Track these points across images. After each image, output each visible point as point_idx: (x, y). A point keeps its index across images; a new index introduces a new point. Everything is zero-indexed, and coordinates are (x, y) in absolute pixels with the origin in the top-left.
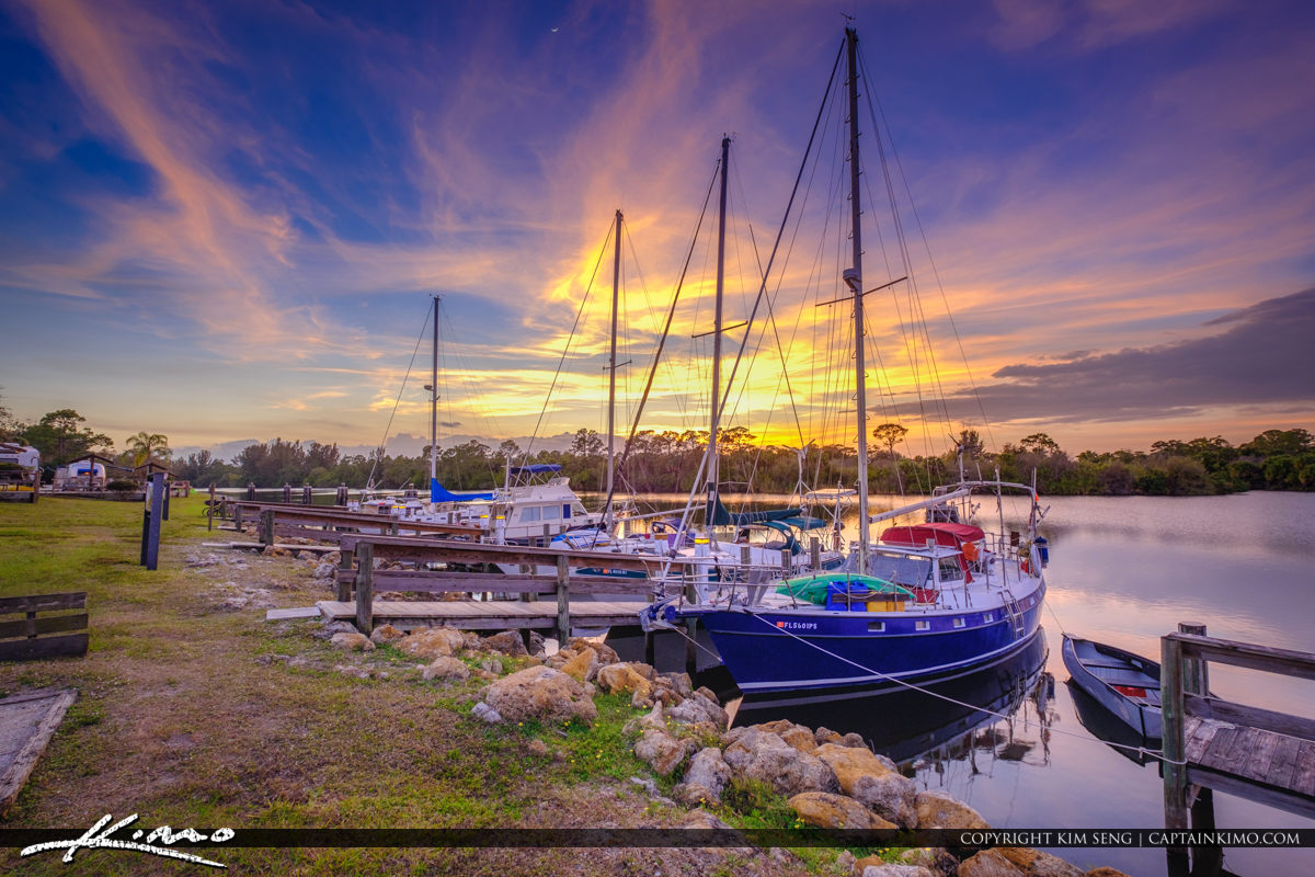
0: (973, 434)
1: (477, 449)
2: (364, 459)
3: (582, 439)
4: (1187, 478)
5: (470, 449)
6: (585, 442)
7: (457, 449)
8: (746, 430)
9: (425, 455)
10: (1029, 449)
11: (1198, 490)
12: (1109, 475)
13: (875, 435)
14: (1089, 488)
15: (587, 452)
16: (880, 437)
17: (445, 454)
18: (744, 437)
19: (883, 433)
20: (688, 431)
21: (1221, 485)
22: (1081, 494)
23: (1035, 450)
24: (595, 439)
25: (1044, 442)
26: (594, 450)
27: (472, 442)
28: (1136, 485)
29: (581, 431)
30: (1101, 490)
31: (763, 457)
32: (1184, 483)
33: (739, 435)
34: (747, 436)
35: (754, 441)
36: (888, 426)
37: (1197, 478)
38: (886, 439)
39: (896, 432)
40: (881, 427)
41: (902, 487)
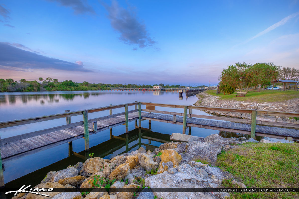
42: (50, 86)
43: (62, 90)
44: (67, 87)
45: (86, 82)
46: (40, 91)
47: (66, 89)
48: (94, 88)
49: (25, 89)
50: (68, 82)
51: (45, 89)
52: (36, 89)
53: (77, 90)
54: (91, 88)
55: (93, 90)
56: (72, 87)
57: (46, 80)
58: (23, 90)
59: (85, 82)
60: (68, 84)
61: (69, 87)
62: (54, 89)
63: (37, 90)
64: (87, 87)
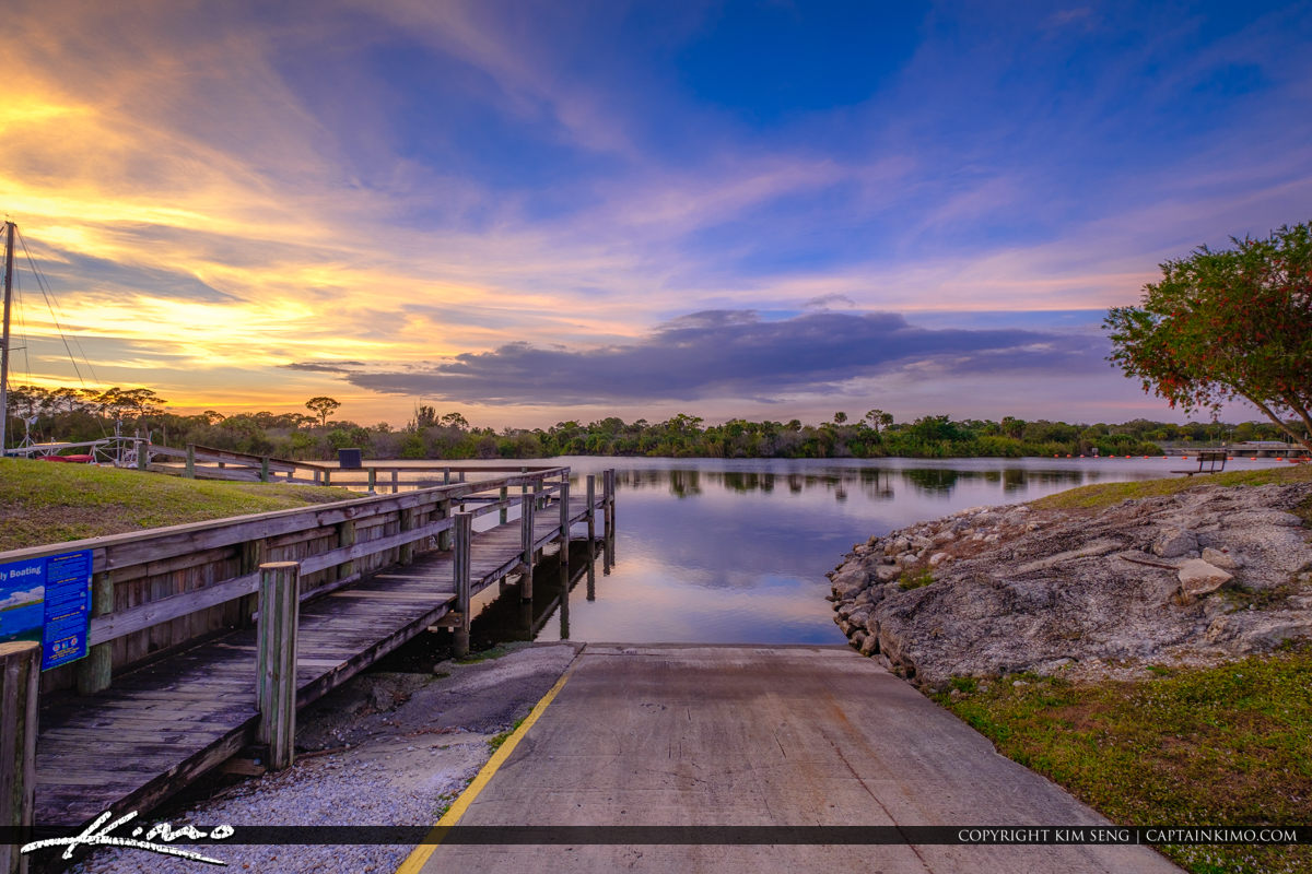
0: (431, 410)
8: (153, 393)
10: (448, 424)
12: (482, 445)
13: (309, 407)
16: (315, 409)
19: (315, 405)
20: (63, 389)
22: (465, 458)
23: (451, 425)
25: (458, 420)
30: (477, 456)
31: (174, 424)
32: (523, 450)
33: (141, 398)
34: (153, 400)
35: (165, 405)
36: (321, 399)
37: (532, 447)
38: (319, 411)
39: (329, 405)
40: (314, 400)
41: (329, 454)
42: (866, 440)
43: (903, 454)
44: (925, 444)
45: (1016, 419)
46: (832, 457)
47: (921, 449)
48: (1053, 445)
49: (795, 450)
50: (933, 422)
51: (848, 450)
52: (822, 449)
53: (967, 454)
54: (1036, 447)
55: (1044, 456)
56: (945, 444)
57: (866, 419)
58: (792, 453)
59: (1010, 418)
60: (930, 429)
61: (932, 441)
62: (876, 449)
63: (827, 453)
64: (1015, 442)
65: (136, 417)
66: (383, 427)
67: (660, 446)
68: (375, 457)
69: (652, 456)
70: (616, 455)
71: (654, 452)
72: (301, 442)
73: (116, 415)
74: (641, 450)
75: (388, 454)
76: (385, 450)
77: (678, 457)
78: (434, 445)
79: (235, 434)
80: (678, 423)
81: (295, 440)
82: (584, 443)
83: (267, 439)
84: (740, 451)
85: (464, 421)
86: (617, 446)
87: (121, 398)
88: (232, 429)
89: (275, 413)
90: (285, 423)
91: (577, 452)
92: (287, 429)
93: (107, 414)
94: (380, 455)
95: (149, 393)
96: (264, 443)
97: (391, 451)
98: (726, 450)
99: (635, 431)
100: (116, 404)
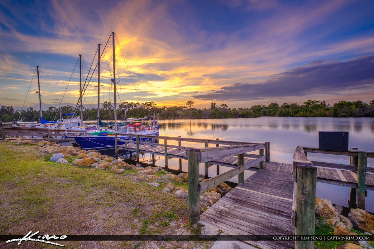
0: (214, 104)
1: (69, 108)
2: (25, 111)
3: (105, 105)
4: (249, 114)
5: (67, 108)
6: (106, 106)
7: (62, 108)
8: (154, 102)
9: (50, 110)
10: (222, 107)
11: (251, 117)
12: (235, 114)
13: (187, 104)
14: (231, 117)
15: (107, 109)
16: (188, 105)
17: (57, 109)
18: (153, 105)
19: (188, 104)
20: (138, 103)
21: (255, 116)
22: (229, 118)
23: (223, 108)
24: (110, 105)
25: (225, 106)
26: (110, 108)
27: (67, 105)
28: (240, 116)
29: (105, 102)
30: (233, 117)
31: (158, 110)
32: (248, 115)
33: (152, 104)
34: (154, 104)
35: (156, 105)
36: (190, 102)
37: (251, 114)
38: (189, 105)
39: (191, 103)
40: (188, 102)
41: (192, 117)
65: (151, 109)
66: (205, 109)
67: (301, 112)
68: (203, 117)
69: (297, 116)
70: (280, 116)
71: (298, 115)
72: (186, 114)
73: (147, 108)
74: (292, 114)
75: (208, 117)
76: (206, 116)
77: (310, 117)
78: (220, 114)
79: (171, 112)
80: (308, 103)
81: (184, 113)
82: (266, 112)
83: (177, 113)
84: (343, 114)
85: (227, 106)
86: (281, 113)
87: (148, 104)
88: (170, 111)
89: (178, 106)
90: (180, 109)
91: (263, 115)
92: (181, 110)
93: (146, 108)
94: (205, 117)
95: (153, 102)
96: (177, 114)
97: (208, 116)
98: (335, 114)
99: (288, 107)
100: (147, 106)
